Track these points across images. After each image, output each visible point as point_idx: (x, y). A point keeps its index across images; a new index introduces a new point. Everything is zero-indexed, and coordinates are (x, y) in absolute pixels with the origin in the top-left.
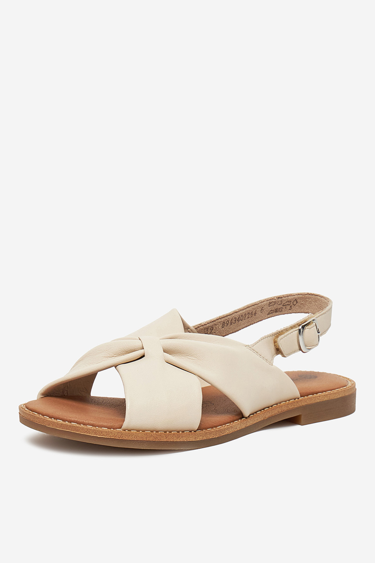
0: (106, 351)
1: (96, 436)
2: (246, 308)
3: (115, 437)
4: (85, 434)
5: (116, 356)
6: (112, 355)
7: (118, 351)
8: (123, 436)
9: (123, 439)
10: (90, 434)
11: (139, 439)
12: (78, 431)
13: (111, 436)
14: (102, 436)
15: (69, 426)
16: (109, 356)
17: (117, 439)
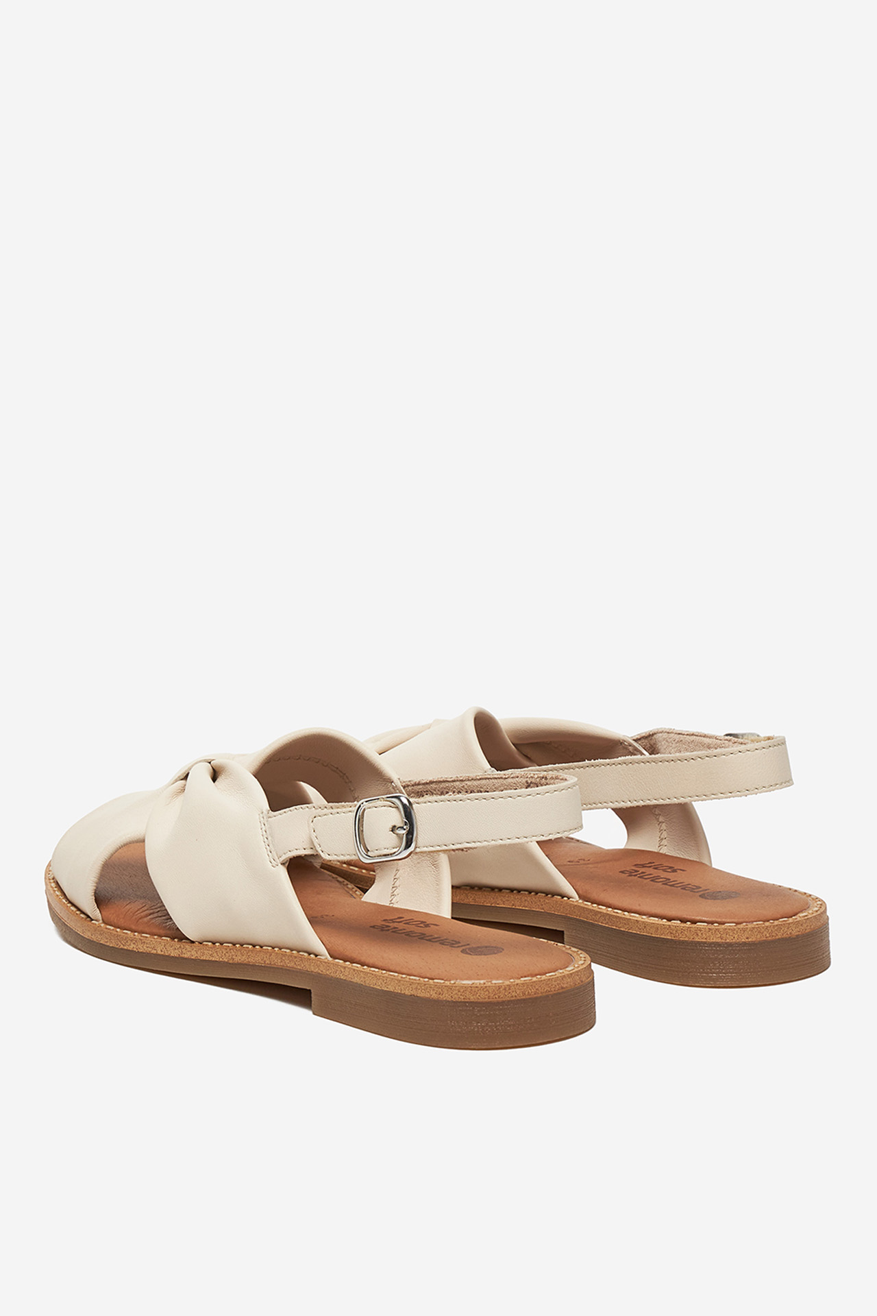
2: (480, 779)
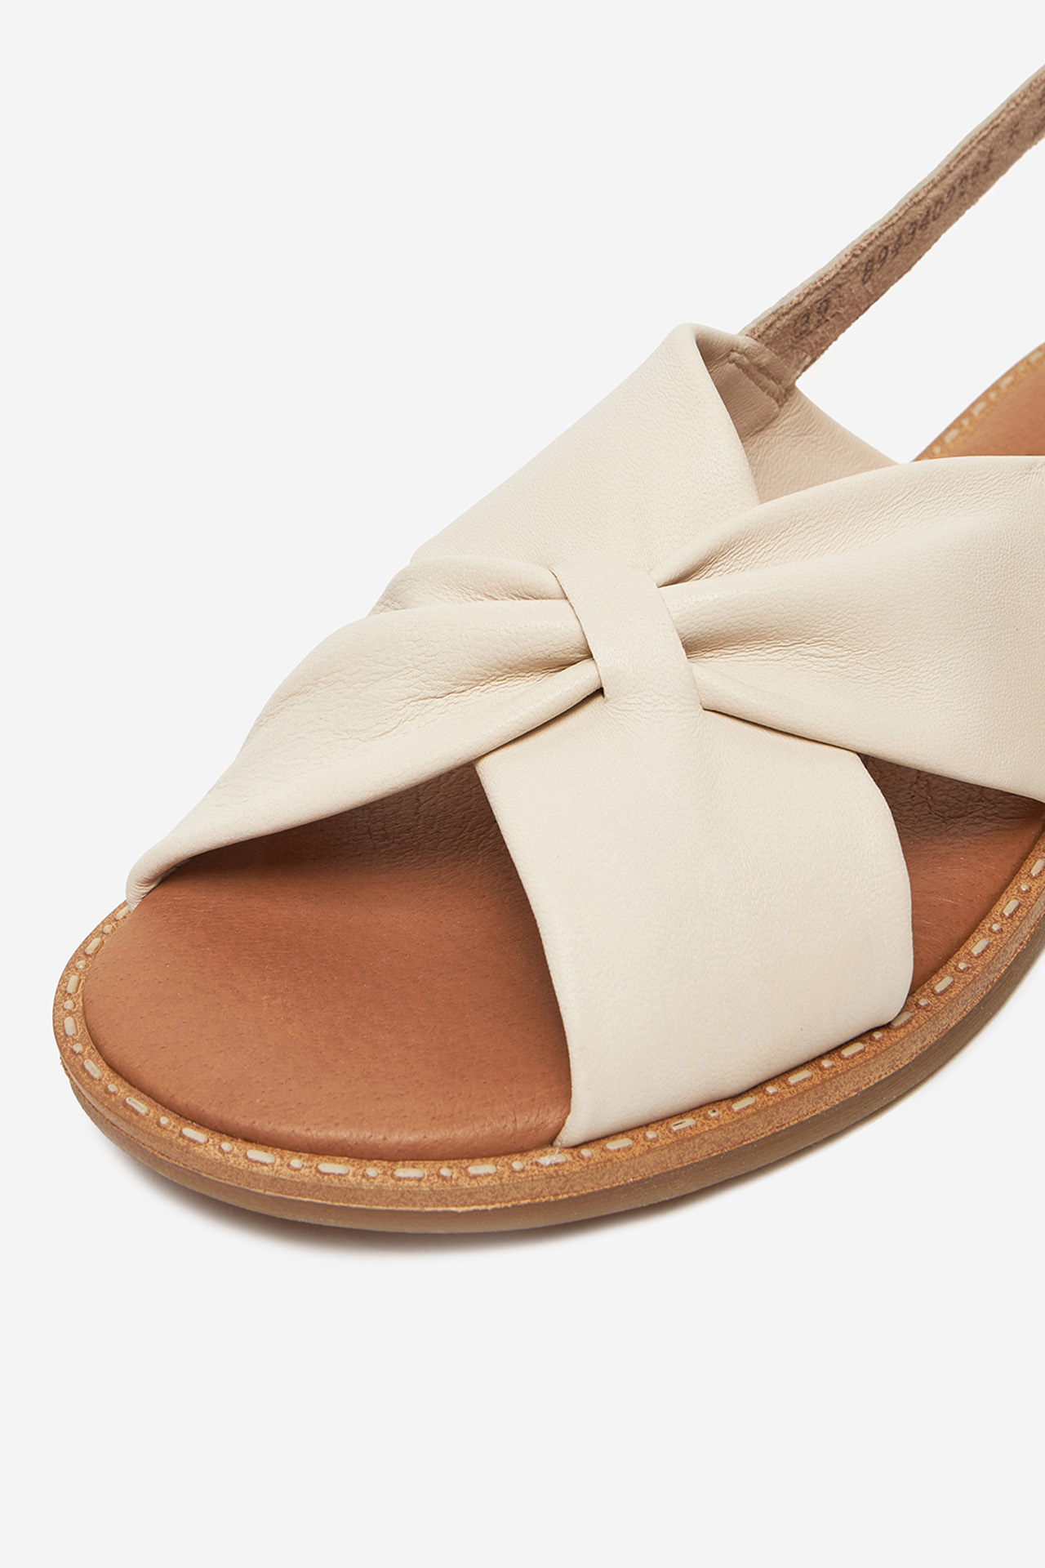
0: (416, 672)
1: (445, 1212)
3: (538, 1197)
4: (390, 1208)
5: (462, 688)
6: (446, 687)
7: (472, 668)
8: (572, 1187)
9: (575, 1194)
10: (414, 1205)
11: (649, 1174)
12: (356, 1200)
13: (514, 1199)
14: (473, 1205)
15: (309, 1187)
16: (432, 693)
17: (547, 1202)
